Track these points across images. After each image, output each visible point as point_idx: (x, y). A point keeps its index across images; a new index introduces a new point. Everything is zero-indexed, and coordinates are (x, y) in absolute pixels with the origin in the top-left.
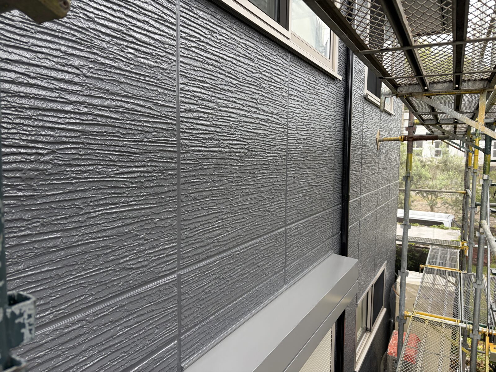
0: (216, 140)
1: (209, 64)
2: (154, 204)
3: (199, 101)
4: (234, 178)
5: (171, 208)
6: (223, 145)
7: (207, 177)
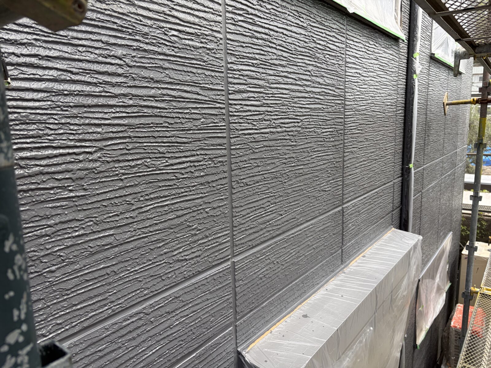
0: (267, 120)
1: (258, 39)
2: (205, 193)
3: (248, 80)
4: (286, 159)
5: (222, 196)
6: (274, 125)
7: (258, 161)
